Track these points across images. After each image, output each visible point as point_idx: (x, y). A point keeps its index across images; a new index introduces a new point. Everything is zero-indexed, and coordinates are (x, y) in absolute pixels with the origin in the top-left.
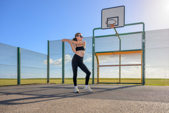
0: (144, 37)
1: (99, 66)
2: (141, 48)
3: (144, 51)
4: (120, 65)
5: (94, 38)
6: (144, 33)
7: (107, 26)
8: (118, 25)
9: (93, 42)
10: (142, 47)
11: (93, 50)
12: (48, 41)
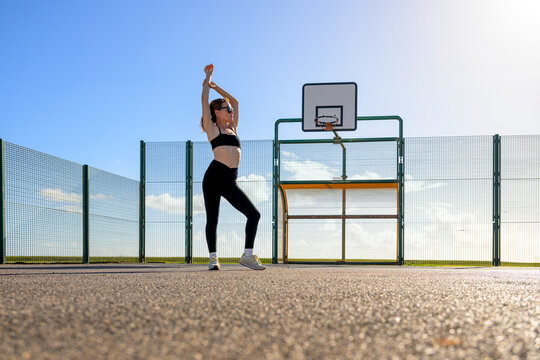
0: (401, 152)
1: (289, 217)
2: (393, 176)
3: (402, 185)
4: (344, 217)
5: (277, 144)
6: (401, 142)
7: (317, 125)
8: (341, 125)
9: (276, 155)
10: (398, 174)
11: (276, 175)
12: (142, 142)
